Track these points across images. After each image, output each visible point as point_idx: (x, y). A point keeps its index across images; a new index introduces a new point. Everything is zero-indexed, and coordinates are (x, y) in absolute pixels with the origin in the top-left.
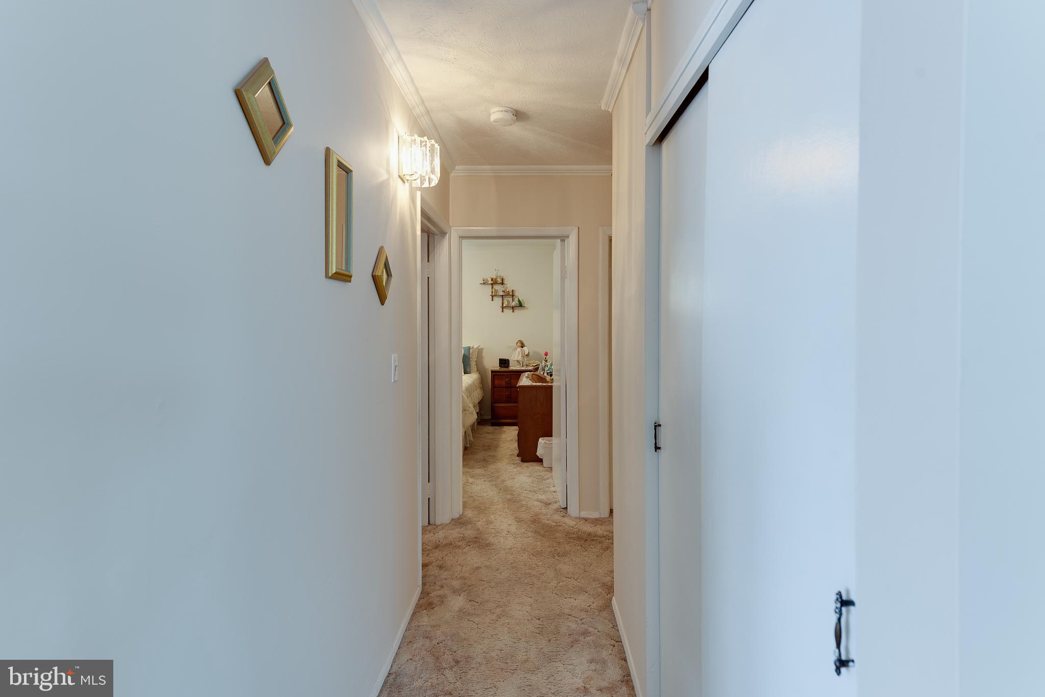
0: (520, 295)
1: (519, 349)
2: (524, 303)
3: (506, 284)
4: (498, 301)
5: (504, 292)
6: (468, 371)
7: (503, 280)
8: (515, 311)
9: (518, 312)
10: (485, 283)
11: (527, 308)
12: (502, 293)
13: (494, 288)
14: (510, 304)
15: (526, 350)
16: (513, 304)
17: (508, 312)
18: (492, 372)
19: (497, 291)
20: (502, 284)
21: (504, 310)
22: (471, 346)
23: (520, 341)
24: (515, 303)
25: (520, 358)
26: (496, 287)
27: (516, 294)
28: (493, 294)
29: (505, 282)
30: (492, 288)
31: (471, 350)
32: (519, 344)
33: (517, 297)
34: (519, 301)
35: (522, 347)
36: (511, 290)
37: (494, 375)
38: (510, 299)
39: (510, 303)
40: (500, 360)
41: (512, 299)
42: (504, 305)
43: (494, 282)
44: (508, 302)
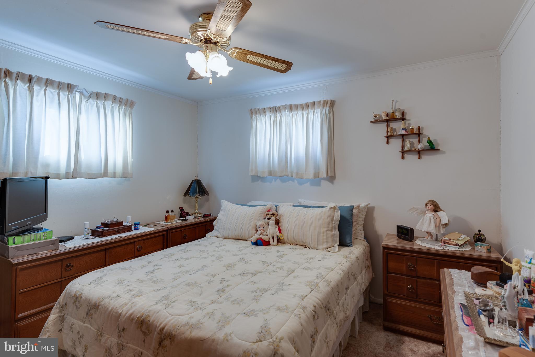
0: (429, 133)
1: (430, 214)
2: (438, 144)
3: (409, 120)
4: (396, 144)
5: (405, 130)
6: (348, 241)
7: (403, 113)
8: (422, 156)
9: (427, 158)
10: (377, 121)
11: (444, 153)
12: (401, 132)
13: (391, 126)
14: (414, 147)
15: (444, 217)
16: (420, 146)
17: (411, 159)
18: (385, 248)
19: (394, 130)
20: (403, 119)
21: (406, 156)
22: (355, 205)
23: (432, 201)
24: (424, 144)
25: (432, 229)
26: (394, 125)
27: (425, 132)
28: (389, 134)
29: (407, 117)
30: (388, 126)
31: (354, 211)
32: (430, 206)
33: (425, 136)
34: (430, 142)
35: (436, 211)
36: (416, 127)
37: (388, 253)
38: (415, 141)
39: (416, 145)
40: (399, 227)
41: (417, 140)
42: (406, 149)
43: (390, 119)
44: (412, 144)
